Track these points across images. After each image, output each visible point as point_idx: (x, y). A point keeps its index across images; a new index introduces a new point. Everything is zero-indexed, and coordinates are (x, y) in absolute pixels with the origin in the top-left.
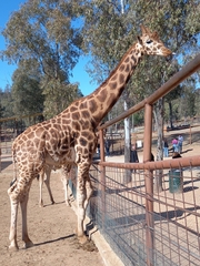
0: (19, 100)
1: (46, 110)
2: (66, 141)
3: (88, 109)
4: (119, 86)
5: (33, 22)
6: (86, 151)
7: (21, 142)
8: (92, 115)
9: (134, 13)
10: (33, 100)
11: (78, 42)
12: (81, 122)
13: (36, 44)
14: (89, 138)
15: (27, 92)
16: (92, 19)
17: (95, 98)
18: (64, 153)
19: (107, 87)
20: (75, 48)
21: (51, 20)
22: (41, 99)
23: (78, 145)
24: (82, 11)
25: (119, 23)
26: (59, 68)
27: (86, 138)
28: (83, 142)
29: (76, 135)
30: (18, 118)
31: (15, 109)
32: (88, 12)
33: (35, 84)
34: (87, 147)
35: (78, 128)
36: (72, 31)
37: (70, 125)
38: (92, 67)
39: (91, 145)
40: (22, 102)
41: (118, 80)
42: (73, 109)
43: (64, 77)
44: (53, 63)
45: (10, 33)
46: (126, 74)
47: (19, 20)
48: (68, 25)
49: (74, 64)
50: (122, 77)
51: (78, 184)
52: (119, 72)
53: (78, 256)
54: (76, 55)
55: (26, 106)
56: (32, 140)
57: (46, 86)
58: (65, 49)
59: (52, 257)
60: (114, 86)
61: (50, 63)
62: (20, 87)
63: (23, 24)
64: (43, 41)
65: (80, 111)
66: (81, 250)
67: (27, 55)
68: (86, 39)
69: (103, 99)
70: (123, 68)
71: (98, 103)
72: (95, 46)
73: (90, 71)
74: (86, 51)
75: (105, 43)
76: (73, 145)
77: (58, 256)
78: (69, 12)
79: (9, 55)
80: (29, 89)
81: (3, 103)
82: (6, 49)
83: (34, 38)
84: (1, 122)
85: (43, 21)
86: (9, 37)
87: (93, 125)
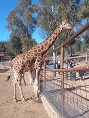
0: (12, 45)
1: (23, 49)
2: (32, 60)
3: (40, 49)
4: (53, 40)
5: (17, 15)
6: (39, 64)
8: (42, 51)
9: (57, 11)
10: (18, 45)
11: (35, 22)
12: (38, 53)
13: (19, 23)
14: (41, 59)
15: (15, 42)
16: (41, 14)
17: (43, 44)
18: (31, 65)
20: (34, 25)
21: (25, 14)
22: (21, 45)
23: (36, 62)
24: (37, 11)
25: (51, 15)
26: (28, 33)
27: (39, 60)
28: (38, 61)
29: (36, 58)
30: (12, 52)
31: (11, 49)
32: (39, 11)
33: (19, 39)
34: (40, 63)
35: (36, 56)
36: (33, 19)
37: (33, 54)
39: (41, 62)
40: (13, 46)
41: (52, 38)
42: (35, 48)
43: (30, 36)
44: (25, 31)
45: (9, 19)
46: (56, 36)
47: (12, 14)
48: (31, 16)
49: (34, 31)
50: (54, 37)
52: (53, 35)
53: (35, 105)
54: (35, 27)
55: (15, 47)
56: (19, 60)
57: (23, 40)
58: (30, 25)
59: (25, 106)
60: (51, 40)
62: (13, 40)
63: (14, 16)
64: (22, 22)
65: (37, 49)
66: (36, 103)
67: (15, 27)
68: (38, 21)
69: (46, 45)
71: (44, 46)
72: (42, 24)
73: (40, 34)
74: (38, 26)
75: (46, 23)
77: (27, 105)
78: (32, 11)
79: (8, 28)
80: (16, 41)
81: (6, 46)
82: (7, 25)
83: (18, 21)
84: (5, 54)
85: (21, 14)
86: (8, 21)
87: (42, 55)
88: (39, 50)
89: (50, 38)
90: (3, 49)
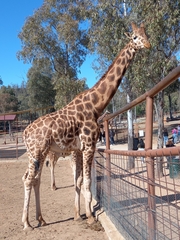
0: (33, 95)
1: (58, 103)
2: (71, 130)
3: (90, 102)
4: (117, 78)
5: (45, 25)
6: (89, 140)
7: (31, 130)
8: (94, 107)
9: (136, 15)
10: (45, 95)
11: (85, 42)
12: (85, 113)
13: (47, 44)
14: (92, 128)
15: (40, 88)
16: (97, 22)
17: (96, 91)
18: (69, 141)
19: (106, 80)
20: (83, 48)
21: (61, 24)
22: (53, 94)
23: (82, 134)
24: (88, 15)
25: (122, 24)
26: (68, 66)
27: (89, 128)
28: (87, 132)
29: (80, 125)
30: (32, 111)
31: (29, 103)
32: (94, 15)
33: (47, 81)
34: (90, 136)
35: (82, 119)
36: (80, 33)
37: (75, 116)
38: (98, 64)
39: (94, 134)
40: (36, 97)
41: (115, 72)
42: (78, 102)
43: (72, 74)
44: (63, 61)
45: (25, 35)
46: (122, 67)
47: (33, 24)
48: (76, 27)
49: (81, 62)
50: (119, 69)
51: (84, 170)
52: (116, 66)
53: (86, 235)
54: (84, 53)
55: (39, 100)
56: (41, 128)
57: (57, 82)
58: (73, 48)
59: (63, 236)
60: (112, 78)
61: (61, 62)
62: (34, 83)
63: (36, 28)
64: (54, 42)
65: (84, 103)
66: (89, 230)
67: (40, 54)
68: (93, 39)
69: (103, 91)
70: (119, 61)
71: (99, 95)
72: (100, 45)
73: (96, 68)
74: (93, 50)
75: (110, 42)
76: (77, 134)
77: (68, 235)
78: (77, 15)
79: (24, 55)
80: (42, 85)
81: (20, 97)
82: (22, 50)
83: (46, 40)
84: (17, 115)
85: (54, 24)
86: (25, 39)
87: (96, 116)
88: (89, 106)
89: (109, 75)
90: (12, 104)
